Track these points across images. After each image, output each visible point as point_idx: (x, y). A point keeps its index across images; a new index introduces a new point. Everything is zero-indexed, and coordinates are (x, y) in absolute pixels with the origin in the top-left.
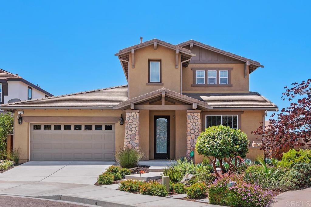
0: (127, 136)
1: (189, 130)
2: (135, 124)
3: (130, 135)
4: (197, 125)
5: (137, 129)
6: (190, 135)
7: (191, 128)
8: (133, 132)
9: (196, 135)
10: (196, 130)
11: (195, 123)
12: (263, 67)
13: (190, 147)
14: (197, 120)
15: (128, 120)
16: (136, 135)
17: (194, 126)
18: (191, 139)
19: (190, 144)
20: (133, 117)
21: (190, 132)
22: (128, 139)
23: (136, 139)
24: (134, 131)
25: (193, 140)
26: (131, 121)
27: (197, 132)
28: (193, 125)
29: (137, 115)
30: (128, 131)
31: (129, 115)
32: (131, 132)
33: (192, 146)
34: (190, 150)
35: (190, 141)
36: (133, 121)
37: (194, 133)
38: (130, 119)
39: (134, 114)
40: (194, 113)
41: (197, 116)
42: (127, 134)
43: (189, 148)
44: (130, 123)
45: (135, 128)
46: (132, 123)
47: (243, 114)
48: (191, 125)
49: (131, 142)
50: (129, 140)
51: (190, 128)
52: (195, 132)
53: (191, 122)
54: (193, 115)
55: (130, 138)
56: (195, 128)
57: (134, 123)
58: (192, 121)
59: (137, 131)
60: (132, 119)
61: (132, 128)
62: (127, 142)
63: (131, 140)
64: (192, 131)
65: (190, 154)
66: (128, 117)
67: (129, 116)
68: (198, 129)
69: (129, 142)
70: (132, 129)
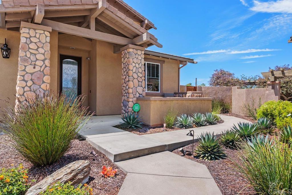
0: (23, 76)
1: (131, 73)
2: (44, 54)
3: (32, 74)
4: (140, 68)
5: (47, 62)
6: (133, 81)
7: (134, 71)
8: (37, 68)
9: (139, 81)
10: (139, 74)
11: (139, 64)
12: (156, 29)
13: (133, 98)
14: (141, 60)
15: (26, 43)
16: (45, 75)
17: (137, 68)
18: (134, 86)
19: (132, 93)
20: (39, 38)
21: (132, 76)
22: (26, 82)
23: (44, 82)
24: (41, 67)
25: (136, 88)
26: (32, 46)
27: (141, 77)
28: (135, 66)
29: (46, 36)
30: (25, 66)
31: (29, 33)
32: (34, 68)
33: (135, 96)
34: (132, 102)
35: (132, 88)
36: (38, 47)
37: (137, 79)
38: (31, 42)
39: (40, 34)
40: (137, 50)
41: (140, 55)
42: (24, 70)
43: (131, 100)
44: (30, 50)
45: (44, 61)
46: (37, 50)
47: (164, 63)
48: (134, 67)
49: (34, 87)
50: (30, 83)
51: (132, 70)
52: (138, 76)
53: (133, 62)
54: (136, 52)
55: (31, 80)
56: (139, 72)
57: (41, 50)
58: (135, 60)
59: (46, 66)
60: (35, 43)
61: (37, 59)
62: (24, 88)
63: (34, 83)
64: (135, 76)
65: (132, 108)
66: (27, 38)
67: (28, 36)
68: (141, 73)
69: (30, 87)
70: (36, 61)
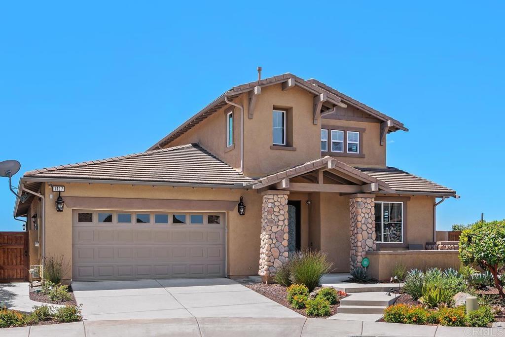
0: (270, 235)
1: (359, 225)
2: (283, 215)
3: (276, 233)
4: (370, 218)
5: (286, 222)
6: (361, 233)
7: (363, 222)
8: (280, 228)
9: (368, 233)
10: (368, 225)
11: (368, 214)
13: (362, 252)
14: (370, 209)
15: (272, 207)
16: (284, 233)
17: (366, 218)
18: (363, 239)
19: (361, 247)
20: (280, 202)
21: (361, 228)
22: (272, 240)
23: (284, 239)
24: (282, 226)
25: (366, 240)
26: (276, 209)
27: (371, 229)
28: (364, 217)
29: (285, 199)
30: (271, 227)
31: (273, 199)
32: (278, 228)
33: (364, 249)
34: (361, 256)
35: (361, 241)
36: (280, 210)
37: (366, 230)
38: (275, 206)
39: (281, 198)
40: (366, 198)
41: (370, 204)
42: (271, 230)
43: (359, 254)
44: (275, 213)
45: (283, 221)
46: (279, 212)
47: (409, 201)
48: (363, 218)
49: (277, 245)
50: (275, 241)
51: (361, 222)
52: (368, 228)
53: (362, 212)
54: (365, 201)
55: (275, 238)
56: (368, 223)
57: (282, 212)
58: (364, 210)
59: (285, 225)
60: (278, 206)
61: (279, 220)
62: (270, 245)
63: (277, 241)
64: (364, 227)
65: (361, 262)
66: (272, 203)
67: (273, 201)
68: (371, 224)
69: (275, 244)
70: (278, 222)
